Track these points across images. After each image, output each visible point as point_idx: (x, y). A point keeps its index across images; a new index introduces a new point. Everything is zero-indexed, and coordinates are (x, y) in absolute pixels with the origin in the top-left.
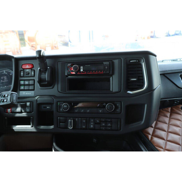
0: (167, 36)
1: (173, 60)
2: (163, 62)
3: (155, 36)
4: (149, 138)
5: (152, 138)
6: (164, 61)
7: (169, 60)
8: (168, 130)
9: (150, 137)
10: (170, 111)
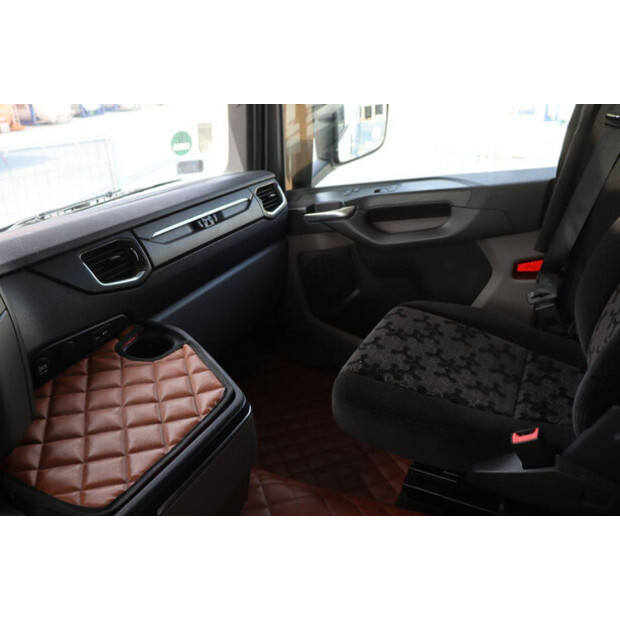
0: (77, 115)
1: (77, 207)
2: (43, 218)
3: (38, 119)
4: (30, 481)
5: (40, 476)
6: (47, 217)
7: (65, 209)
8: (86, 428)
9: (33, 475)
10: (85, 370)
